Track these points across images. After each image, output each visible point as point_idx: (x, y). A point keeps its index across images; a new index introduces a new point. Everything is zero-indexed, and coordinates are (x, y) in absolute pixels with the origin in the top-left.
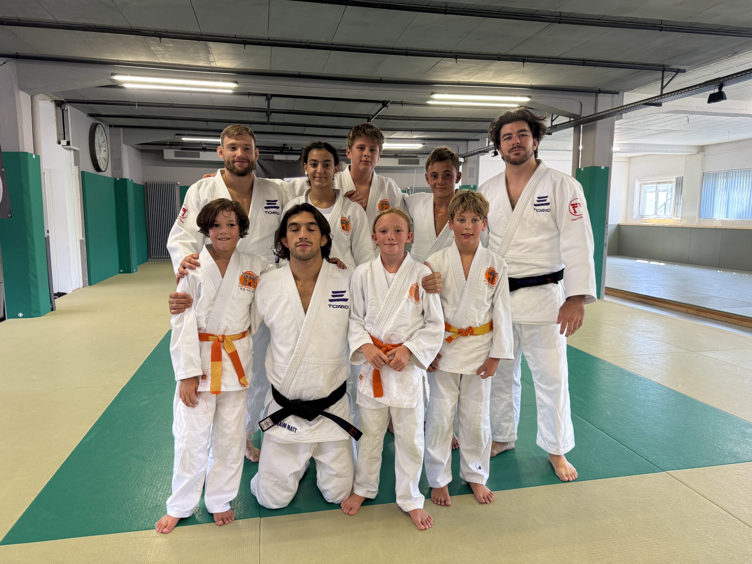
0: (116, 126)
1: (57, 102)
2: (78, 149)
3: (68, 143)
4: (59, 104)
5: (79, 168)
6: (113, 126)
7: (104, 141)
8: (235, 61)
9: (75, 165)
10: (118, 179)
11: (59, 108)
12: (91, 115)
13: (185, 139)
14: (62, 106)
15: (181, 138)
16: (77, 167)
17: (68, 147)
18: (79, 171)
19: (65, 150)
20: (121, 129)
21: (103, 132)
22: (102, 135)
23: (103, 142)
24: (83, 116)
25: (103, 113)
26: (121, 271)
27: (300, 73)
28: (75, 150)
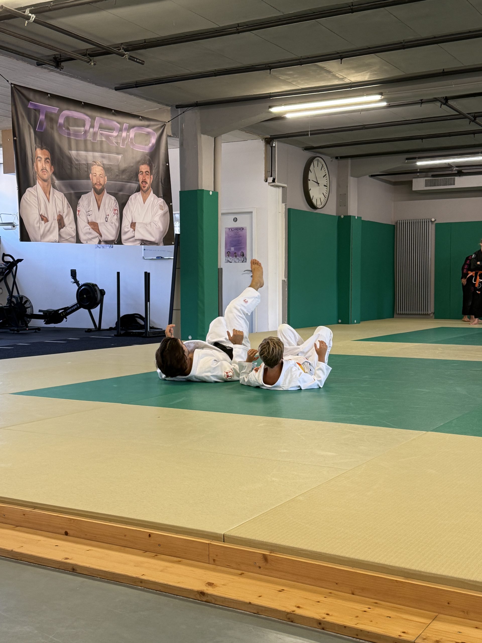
0: (342, 157)
1: (267, 140)
2: (286, 185)
3: (274, 181)
4: (269, 141)
5: (285, 205)
6: (339, 158)
7: (326, 175)
8: (362, 73)
9: (283, 203)
10: (342, 217)
11: (268, 145)
12: (307, 149)
13: (420, 163)
14: (271, 143)
15: (416, 162)
16: (284, 204)
17: (273, 184)
18: (285, 208)
19: (272, 188)
20: (349, 161)
21: (324, 165)
22: (323, 169)
23: (324, 177)
24: (299, 151)
25: (315, 145)
26: (340, 321)
27: (444, 70)
28: (283, 187)
